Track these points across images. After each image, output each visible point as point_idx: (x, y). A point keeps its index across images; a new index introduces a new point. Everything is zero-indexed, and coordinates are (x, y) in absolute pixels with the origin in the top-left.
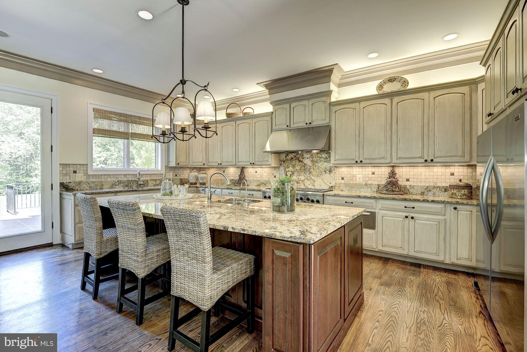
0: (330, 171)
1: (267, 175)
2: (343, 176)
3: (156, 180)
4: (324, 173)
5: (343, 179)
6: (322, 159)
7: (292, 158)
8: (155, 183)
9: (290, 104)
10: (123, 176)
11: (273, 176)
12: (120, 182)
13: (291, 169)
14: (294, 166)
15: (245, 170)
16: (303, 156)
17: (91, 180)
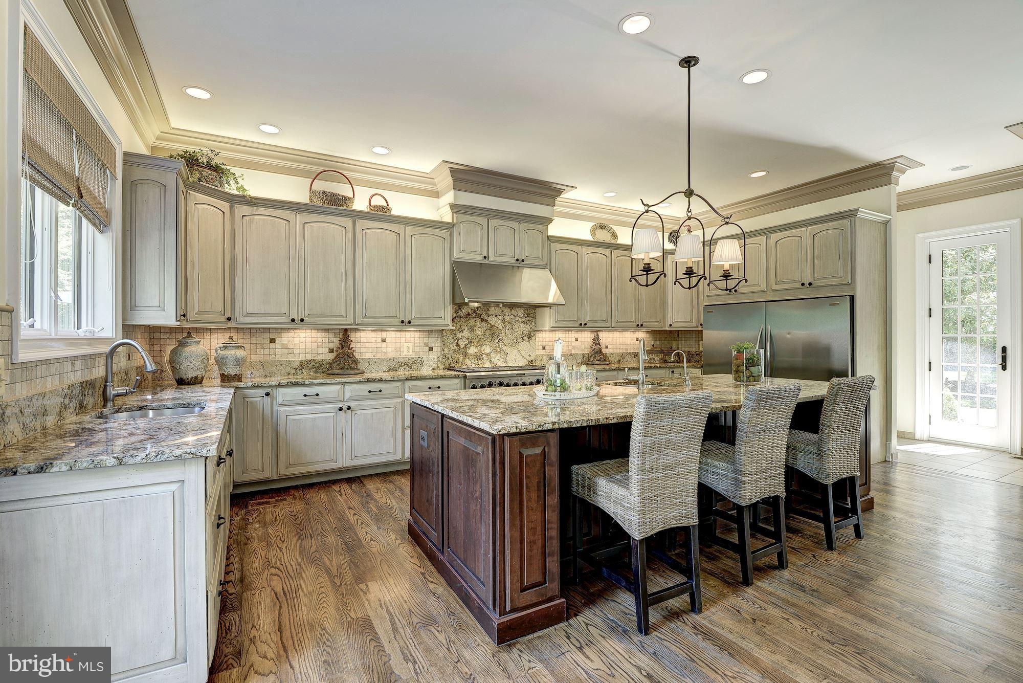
0: (530, 337)
1: (411, 347)
2: (544, 345)
4: (520, 340)
5: (544, 348)
6: (518, 318)
7: (469, 314)
9: (488, 220)
11: (427, 349)
13: (466, 333)
14: (472, 329)
15: (353, 336)
16: (488, 312)
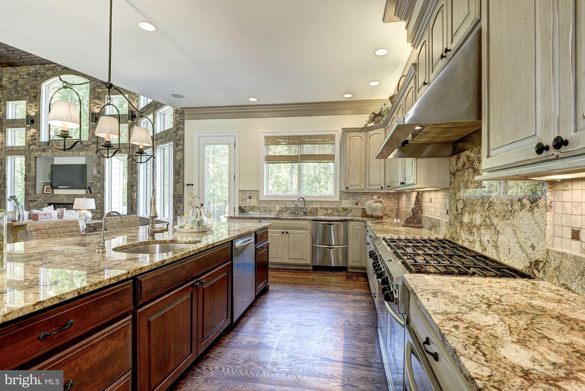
3: (327, 209)
7: (464, 164)
8: (325, 212)
9: (429, 25)
10: (291, 203)
11: (446, 211)
12: (287, 209)
17: (262, 205)
